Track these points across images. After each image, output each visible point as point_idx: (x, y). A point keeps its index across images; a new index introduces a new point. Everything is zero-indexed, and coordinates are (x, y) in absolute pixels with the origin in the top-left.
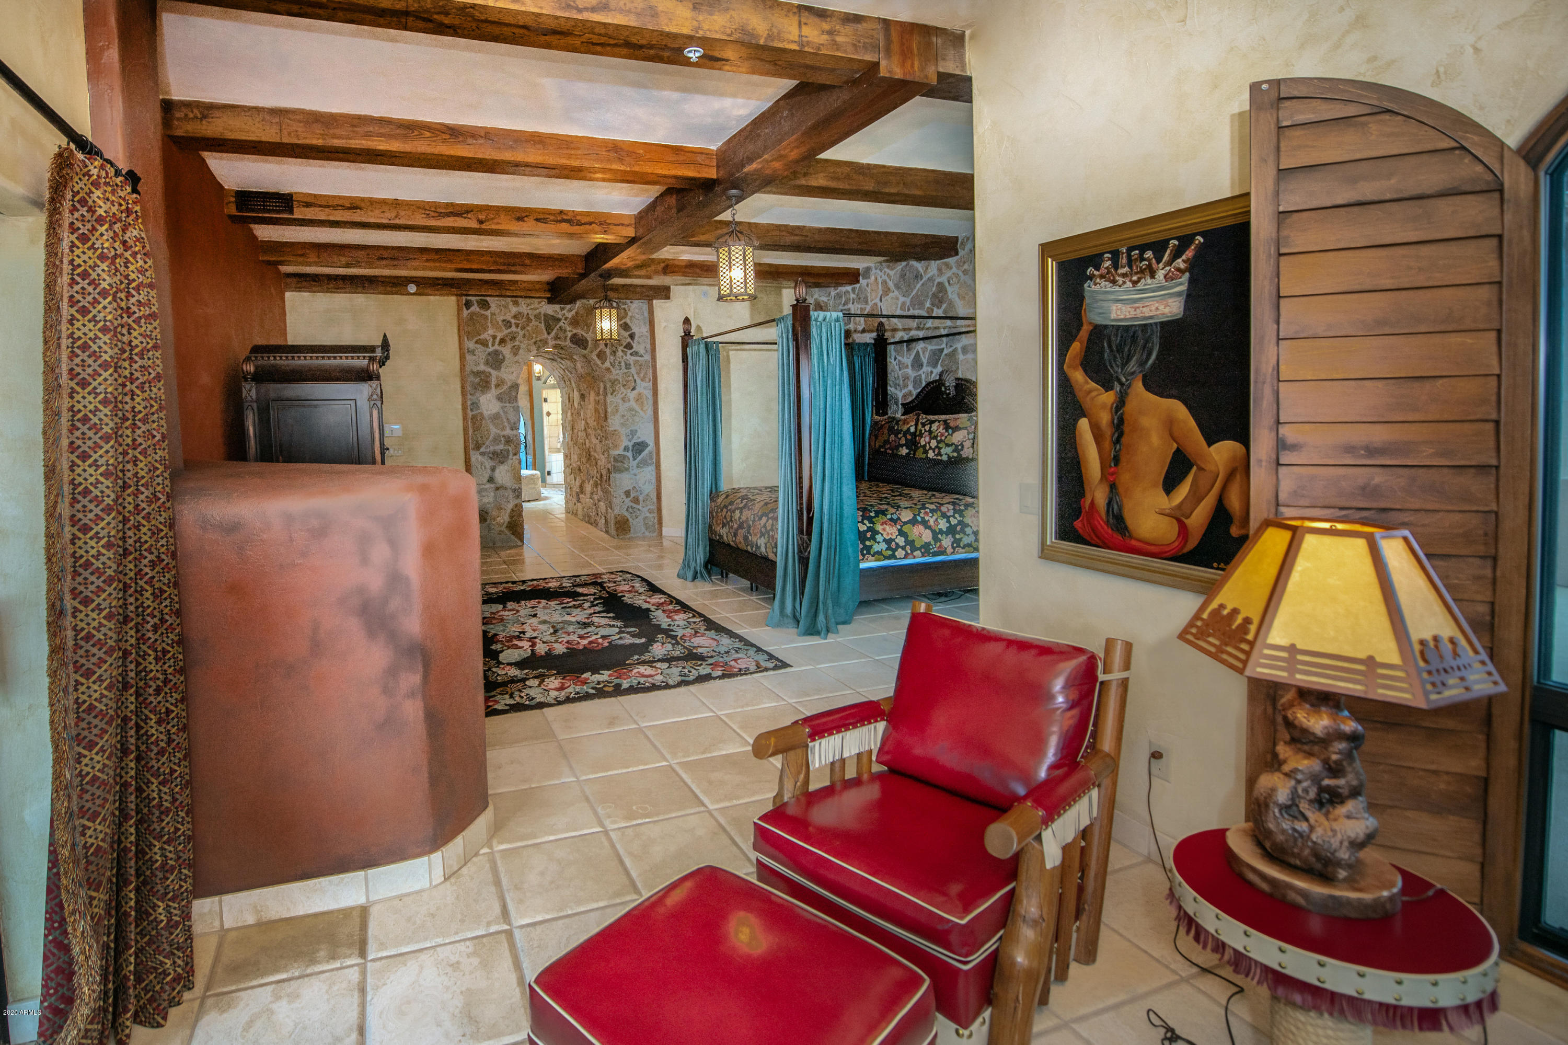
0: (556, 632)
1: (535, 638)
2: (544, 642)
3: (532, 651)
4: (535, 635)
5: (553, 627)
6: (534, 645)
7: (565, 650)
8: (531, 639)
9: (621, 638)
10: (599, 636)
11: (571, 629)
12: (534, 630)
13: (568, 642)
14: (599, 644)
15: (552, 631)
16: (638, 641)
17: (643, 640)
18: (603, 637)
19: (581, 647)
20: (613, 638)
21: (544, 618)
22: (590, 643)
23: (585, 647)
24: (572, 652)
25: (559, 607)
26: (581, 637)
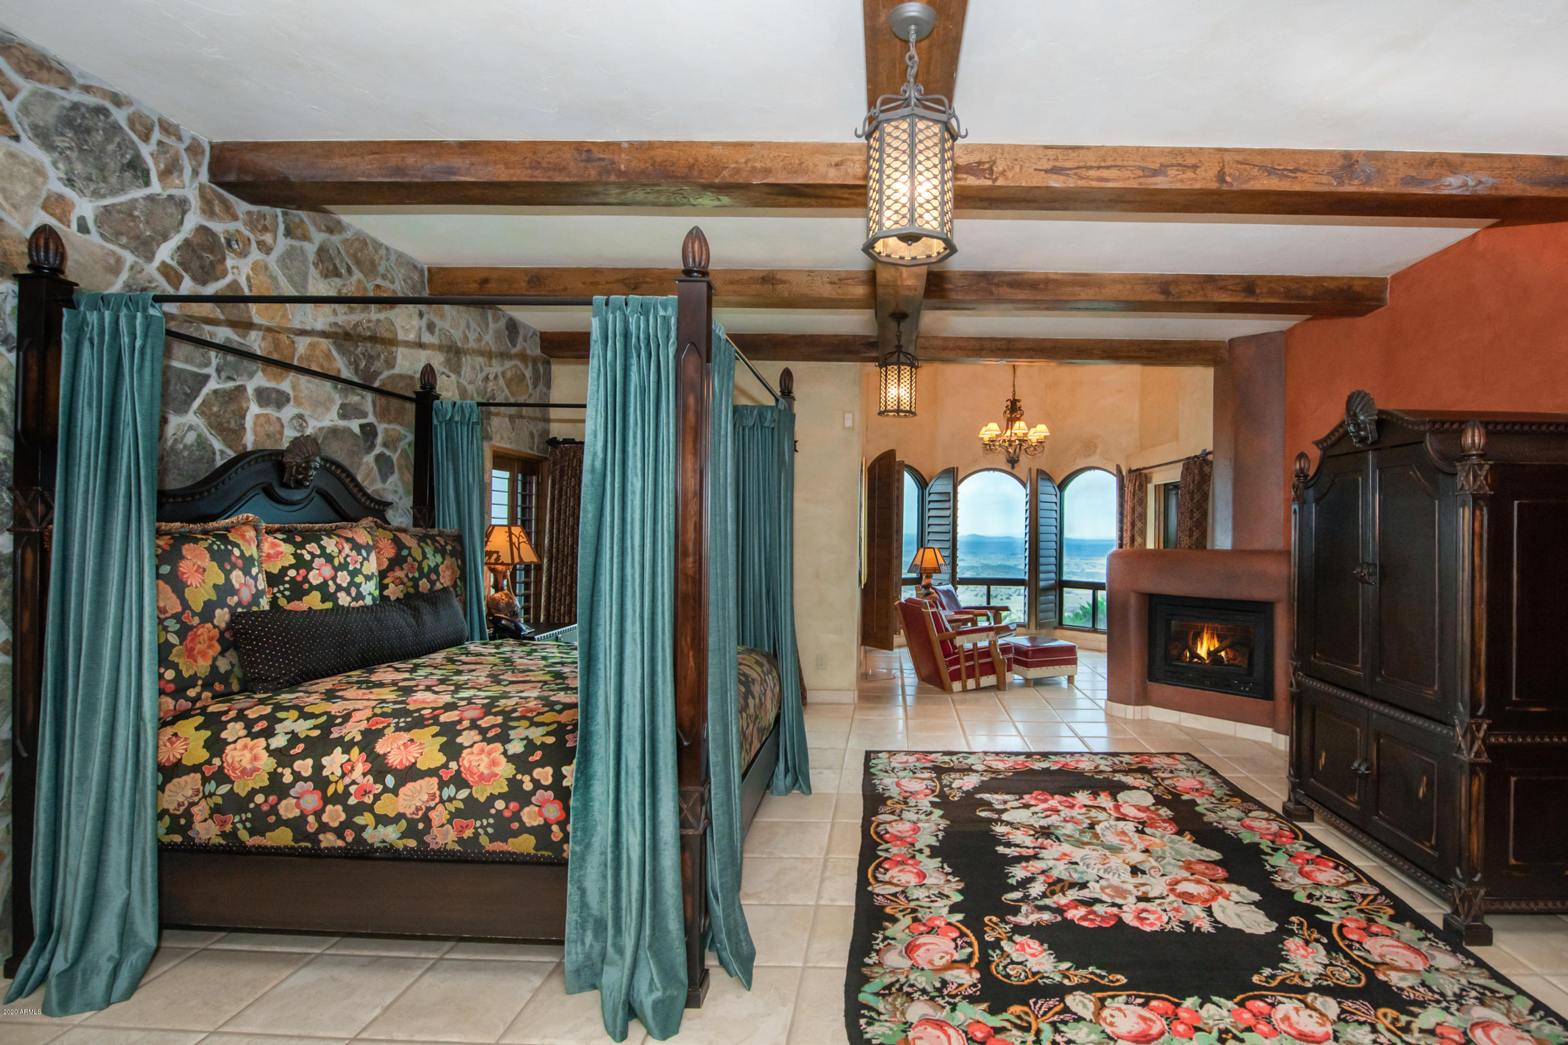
0: (1092, 826)
1: (1118, 819)
2: (1104, 809)
3: (1116, 801)
4: (1121, 824)
5: (1096, 836)
6: (1117, 808)
7: (1076, 794)
8: (1123, 818)
9: (1005, 802)
10: (1033, 809)
11: (1069, 828)
12: (1123, 833)
13: (1072, 807)
14: (1036, 799)
15: (1098, 828)
16: (986, 796)
17: (978, 796)
18: (1027, 806)
19: (1057, 797)
20: (1016, 804)
21: (1115, 861)
22: (1045, 801)
23: (1052, 794)
24: (1066, 792)
25: (1094, 890)
26: (1057, 811)
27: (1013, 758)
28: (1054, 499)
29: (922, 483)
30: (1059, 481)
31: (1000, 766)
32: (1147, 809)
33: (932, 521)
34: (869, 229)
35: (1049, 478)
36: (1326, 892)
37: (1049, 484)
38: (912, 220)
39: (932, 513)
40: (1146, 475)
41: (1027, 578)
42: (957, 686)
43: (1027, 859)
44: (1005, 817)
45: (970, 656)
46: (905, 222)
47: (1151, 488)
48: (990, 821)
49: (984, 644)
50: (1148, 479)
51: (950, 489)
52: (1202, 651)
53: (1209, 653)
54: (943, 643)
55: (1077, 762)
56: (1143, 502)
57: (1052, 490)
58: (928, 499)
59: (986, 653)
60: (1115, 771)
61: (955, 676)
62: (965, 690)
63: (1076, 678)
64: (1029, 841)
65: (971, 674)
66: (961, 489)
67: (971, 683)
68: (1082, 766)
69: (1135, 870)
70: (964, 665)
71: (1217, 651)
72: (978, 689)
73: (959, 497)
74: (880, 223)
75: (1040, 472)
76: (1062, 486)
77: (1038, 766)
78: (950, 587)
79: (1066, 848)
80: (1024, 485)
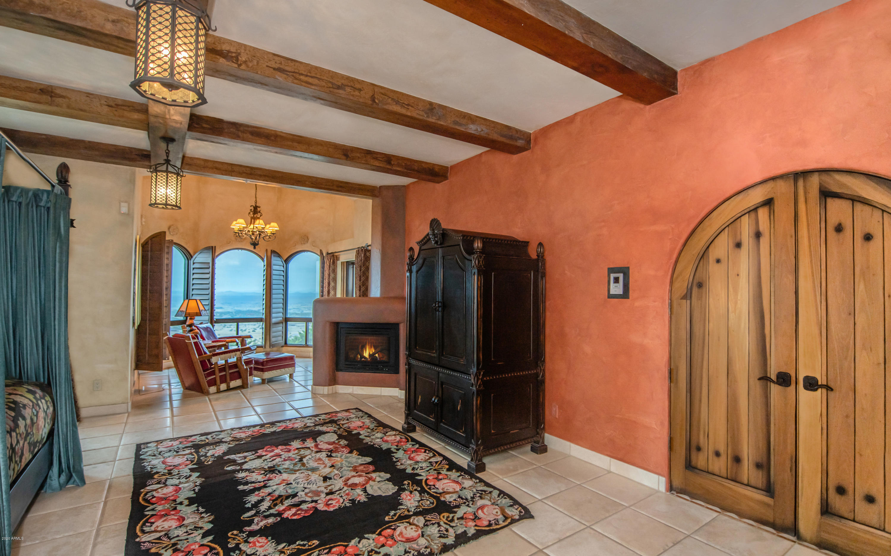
0: (301, 460)
1: (317, 452)
2: (309, 448)
3: (316, 442)
4: (318, 455)
5: (303, 465)
6: (316, 446)
7: (292, 443)
8: (320, 451)
9: (245, 457)
10: (264, 458)
11: (287, 464)
12: (320, 459)
13: (289, 451)
14: (266, 451)
15: (305, 460)
16: (232, 457)
17: (226, 458)
18: (260, 457)
19: (280, 447)
20: (253, 457)
21: (314, 477)
22: (273, 451)
23: (277, 446)
24: (286, 443)
25: (302, 495)
26: (279, 456)
27: (252, 429)
28: (282, 268)
29: (188, 256)
30: (285, 258)
31: (243, 435)
32: (334, 443)
33: (195, 281)
34: (136, 73)
35: (279, 256)
36: (420, 465)
37: (279, 259)
38: (172, 74)
39: (196, 276)
40: (336, 256)
41: (264, 317)
42: (213, 389)
43: (259, 489)
44: (245, 467)
45: (222, 369)
46: (166, 74)
47: (339, 263)
48: (234, 471)
49: (233, 360)
50: (337, 258)
51: (210, 260)
52: (366, 354)
53: (370, 355)
54: (203, 363)
55: (294, 424)
56: (334, 271)
57: (281, 263)
58: (192, 266)
59: (235, 366)
60: (316, 425)
61: (212, 383)
62: (219, 391)
63: (295, 375)
64: (260, 478)
65: (223, 380)
66: (217, 261)
67: (223, 387)
68: (296, 426)
69: (326, 479)
70: (218, 375)
71: (374, 354)
72: (229, 389)
73: (216, 266)
74: (146, 70)
75: (273, 252)
76: (287, 261)
77: (268, 431)
78: (209, 325)
79: (285, 476)
80: (263, 259)
